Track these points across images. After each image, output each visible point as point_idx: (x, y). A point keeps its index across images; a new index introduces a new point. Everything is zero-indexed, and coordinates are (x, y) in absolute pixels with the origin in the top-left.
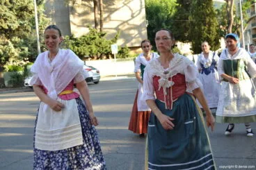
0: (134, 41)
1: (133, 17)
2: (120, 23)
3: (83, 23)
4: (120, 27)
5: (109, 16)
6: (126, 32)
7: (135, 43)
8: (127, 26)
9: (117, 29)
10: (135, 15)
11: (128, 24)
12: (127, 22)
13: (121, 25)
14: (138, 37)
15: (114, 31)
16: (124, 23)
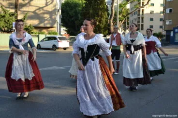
0: (46, 22)
1: (47, 5)
2: (37, 8)
3: (10, 6)
4: (37, 11)
5: (29, 3)
6: (41, 15)
7: (47, 24)
8: (42, 11)
9: (34, 12)
10: (48, 4)
11: (43, 10)
12: (42, 8)
13: (37, 9)
14: (49, 20)
15: (33, 14)
16: (40, 8)
